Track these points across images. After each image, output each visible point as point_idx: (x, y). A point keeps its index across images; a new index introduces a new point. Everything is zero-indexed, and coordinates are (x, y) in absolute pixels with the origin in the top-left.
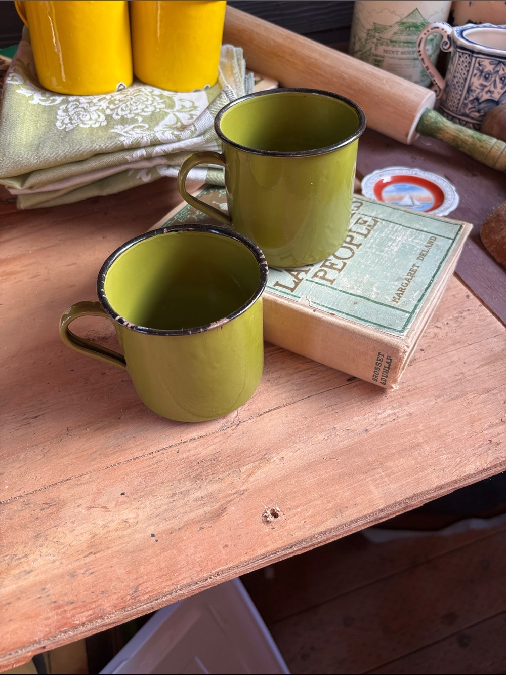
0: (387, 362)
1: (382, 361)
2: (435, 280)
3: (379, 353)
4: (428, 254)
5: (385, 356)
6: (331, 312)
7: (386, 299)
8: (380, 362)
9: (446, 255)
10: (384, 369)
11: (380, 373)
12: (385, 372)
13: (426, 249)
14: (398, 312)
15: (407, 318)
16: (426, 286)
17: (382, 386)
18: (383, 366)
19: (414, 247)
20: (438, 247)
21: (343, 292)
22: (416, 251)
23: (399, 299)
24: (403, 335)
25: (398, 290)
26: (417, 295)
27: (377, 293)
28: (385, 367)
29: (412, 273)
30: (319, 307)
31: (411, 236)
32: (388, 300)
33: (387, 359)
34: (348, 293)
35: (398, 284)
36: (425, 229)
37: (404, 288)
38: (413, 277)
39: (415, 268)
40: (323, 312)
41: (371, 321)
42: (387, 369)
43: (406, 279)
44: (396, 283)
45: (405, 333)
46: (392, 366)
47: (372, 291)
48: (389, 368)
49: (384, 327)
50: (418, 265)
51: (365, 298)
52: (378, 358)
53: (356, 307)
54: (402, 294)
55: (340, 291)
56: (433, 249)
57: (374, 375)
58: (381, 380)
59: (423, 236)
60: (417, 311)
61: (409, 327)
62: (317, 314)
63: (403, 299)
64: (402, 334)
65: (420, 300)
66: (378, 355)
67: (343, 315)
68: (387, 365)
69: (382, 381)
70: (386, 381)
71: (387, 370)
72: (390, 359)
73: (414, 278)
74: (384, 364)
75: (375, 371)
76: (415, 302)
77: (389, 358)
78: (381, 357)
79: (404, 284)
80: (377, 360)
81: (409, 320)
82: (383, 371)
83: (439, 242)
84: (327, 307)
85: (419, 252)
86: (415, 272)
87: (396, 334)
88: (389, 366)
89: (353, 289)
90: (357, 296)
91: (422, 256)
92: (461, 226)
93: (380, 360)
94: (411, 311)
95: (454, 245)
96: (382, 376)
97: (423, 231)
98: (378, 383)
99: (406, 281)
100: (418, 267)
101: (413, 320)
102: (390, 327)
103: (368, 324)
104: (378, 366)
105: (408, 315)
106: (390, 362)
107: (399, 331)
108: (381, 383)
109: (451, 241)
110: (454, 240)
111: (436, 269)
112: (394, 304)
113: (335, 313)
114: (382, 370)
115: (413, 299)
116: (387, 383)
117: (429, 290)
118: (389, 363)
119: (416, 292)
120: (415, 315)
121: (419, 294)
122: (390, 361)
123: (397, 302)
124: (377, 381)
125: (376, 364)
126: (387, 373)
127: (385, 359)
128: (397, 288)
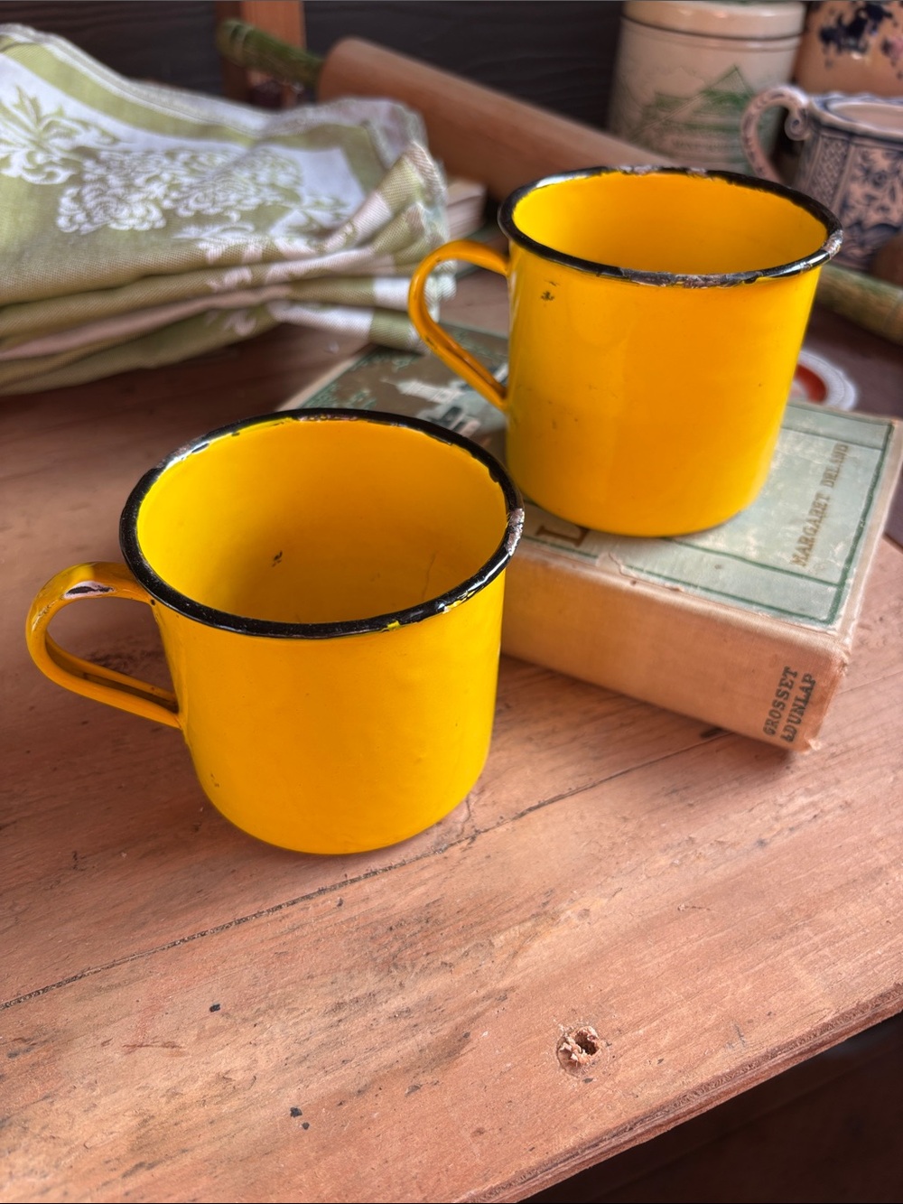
0: (802, 688)
1: (791, 687)
2: (868, 522)
3: (787, 670)
4: (840, 476)
5: (801, 676)
6: (670, 584)
7: (780, 559)
8: (787, 689)
9: (877, 477)
10: (794, 705)
11: (785, 715)
12: (795, 711)
13: (834, 466)
14: (812, 584)
15: (833, 595)
16: (854, 534)
17: (784, 744)
18: (792, 698)
19: (809, 462)
20: (857, 463)
21: (687, 545)
22: (816, 469)
23: (806, 559)
24: (834, 630)
25: (800, 541)
26: (841, 550)
27: (759, 548)
28: (797, 699)
29: (820, 510)
30: (644, 576)
31: (798, 442)
32: (786, 560)
33: (804, 680)
34: (697, 548)
35: (796, 531)
36: (821, 431)
37: (809, 537)
38: (821, 517)
39: (823, 501)
40: (652, 586)
41: (760, 601)
42: (802, 704)
43: (810, 521)
44: (793, 528)
45: (838, 624)
46: (816, 696)
47: (747, 543)
48: (806, 701)
49: (791, 614)
50: (826, 495)
51: (736, 557)
52: (783, 679)
53: (722, 575)
54: (810, 549)
55: (679, 543)
56: (848, 467)
57: (769, 720)
58: (785, 729)
59: (821, 442)
60: (850, 581)
61: (842, 612)
62: (639, 590)
63: (815, 558)
64: (830, 626)
65: (850, 560)
66: (784, 674)
67: (697, 591)
68: (802, 695)
69: (786, 734)
70: (795, 732)
71: (801, 708)
72: (810, 682)
73: (824, 519)
74: (797, 693)
75: (772, 711)
76: (841, 565)
77: (808, 678)
78: (790, 677)
79: (809, 531)
80: (781, 684)
81: (838, 600)
82: (792, 710)
83: (855, 453)
84: (661, 575)
85: (821, 471)
86: (824, 509)
87: (818, 627)
88: (808, 696)
89: (706, 539)
90: (718, 553)
91: (830, 478)
92: (891, 428)
93: (786, 685)
94: (836, 578)
95: (887, 459)
96: (789, 720)
97: (818, 435)
98: (777, 740)
99: (810, 525)
100: (828, 499)
101: (847, 599)
102: (801, 612)
103: (754, 607)
104: (781, 700)
105: (832, 590)
106: (811, 689)
107: (824, 622)
108: (783, 737)
109: (878, 453)
110: (884, 450)
111: (864, 502)
112: (797, 568)
113: (678, 586)
114: (789, 705)
115: (833, 557)
116: (799, 736)
117: (860, 543)
118: (808, 691)
119: (836, 544)
120: (848, 591)
121: (845, 548)
122: (808, 685)
123: (804, 565)
124: (773, 732)
125: (778, 695)
126: (802, 714)
127: (798, 682)
128: (797, 537)
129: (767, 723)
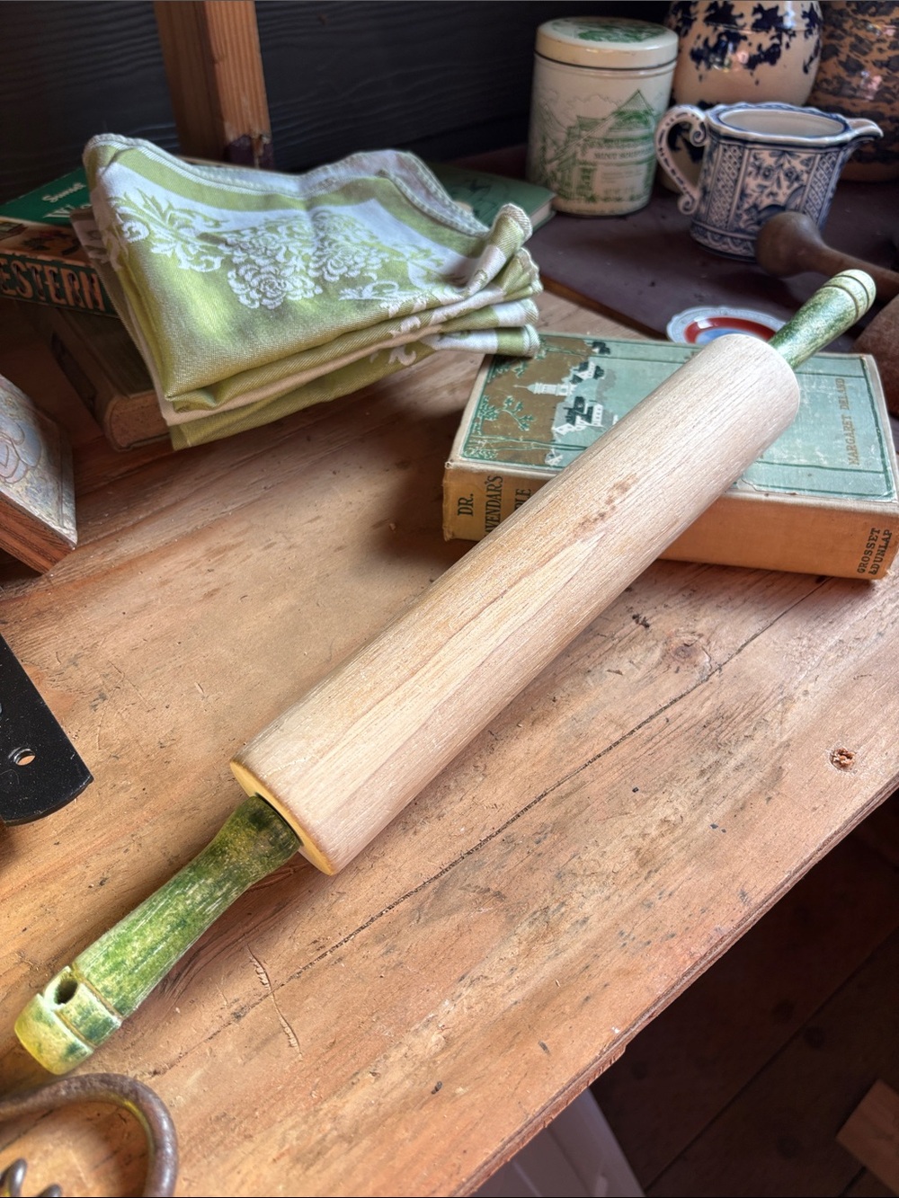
0: (883, 539)
1: (875, 540)
2: (881, 428)
3: (873, 529)
4: (849, 400)
5: (882, 532)
6: (788, 491)
7: (842, 463)
8: (873, 542)
9: (871, 397)
10: (878, 550)
11: (872, 558)
12: (879, 554)
13: (842, 394)
14: (868, 475)
15: (884, 479)
16: (877, 438)
17: (871, 576)
18: (877, 546)
19: (825, 395)
20: (853, 390)
21: (784, 465)
22: (832, 399)
23: (857, 460)
24: (894, 499)
25: (847, 449)
26: (874, 450)
27: (827, 459)
28: (880, 546)
29: (849, 426)
30: (770, 489)
31: (811, 383)
32: (845, 463)
33: (884, 534)
34: (791, 465)
35: (842, 443)
36: (821, 371)
37: (852, 445)
38: (852, 431)
39: (847, 420)
40: (778, 494)
41: (845, 491)
42: (883, 549)
43: (847, 435)
44: (839, 442)
45: (894, 495)
46: (891, 543)
47: (818, 457)
48: (886, 547)
49: (865, 495)
50: (847, 416)
51: (815, 467)
52: (870, 535)
53: (814, 479)
54: (856, 453)
55: (780, 464)
56: (850, 393)
57: (861, 564)
58: (872, 567)
59: (825, 380)
60: (889, 468)
61: (893, 487)
62: (771, 498)
63: (862, 458)
64: (890, 499)
65: (882, 456)
66: (872, 533)
67: (807, 493)
68: (883, 543)
69: (872, 570)
70: (878, 567)
71: (882, 551)
72: (888, 534)
73: (855, 431)
74: (880, 543)
75: (863, 557)
76: (879, 459)
77: (887, 532)
78: (875, 533)
79: (849, 441)
80: (869, 539)
81: (888, 480)
82: (877, 554)
83: (850, 384)
84: (779, 487)
85: (836, 401)
86: (851, 425)
87: (883, 500)
88: (887, 544)
89: (794, 459)
90: (805, 466)
91: (844, 403)
92: (862, 361)
93: (873, 539)
94: (881, 469)
95: (871, 383)
96: (874, 561)
97: (821, 374)
98: (865, 575)
99: (848, 437)
100: (850, 418)
101: (892, 480)
102: (871, 493)
103: (844, 496)
104: (869, 549)
105: (882, 476)
106: (889, 538)
107: (885, 496)
108: (870, 572)
109: (863, 379)
110: (866, 377)
111: (872, 415)
112: (855, 466)
113: (794, 491)
114: (875, 551)
115: (873, 455)
116: (881, 569)
117: (884, 442)
118: (887, 540)
119: (871, 447)
120: (891, 475)
121: (876, 448)
122: (887, 536)
123: (858, 464)
124: (864, 571)
125: (867, 547)
126: (883, 555)
127: (881, 536)
128: (845, 447)
129: (860, 566)
